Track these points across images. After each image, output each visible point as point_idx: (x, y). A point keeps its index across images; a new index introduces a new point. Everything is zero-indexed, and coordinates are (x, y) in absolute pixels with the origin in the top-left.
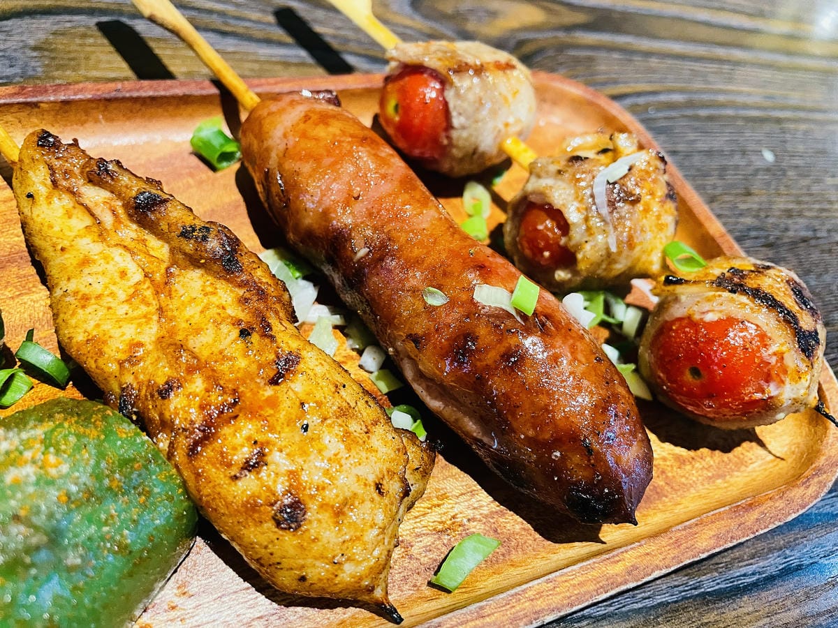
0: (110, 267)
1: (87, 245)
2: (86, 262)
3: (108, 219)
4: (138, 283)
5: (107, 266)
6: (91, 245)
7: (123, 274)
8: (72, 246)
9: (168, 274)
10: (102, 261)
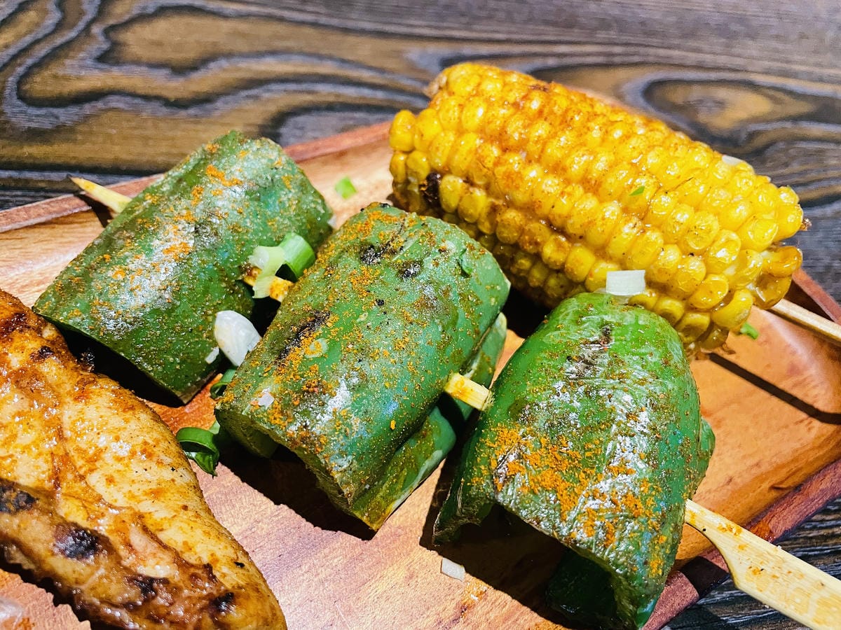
0: (127, 488)
1: (157, 512)
2: (156, 494)
3: (138, 539)
4: (91, 471)
5: (130, 488)
6: (152, 510)
7: (110, 480)
8: (176, 511)
9: (57, 479)
10: (136, 494)
